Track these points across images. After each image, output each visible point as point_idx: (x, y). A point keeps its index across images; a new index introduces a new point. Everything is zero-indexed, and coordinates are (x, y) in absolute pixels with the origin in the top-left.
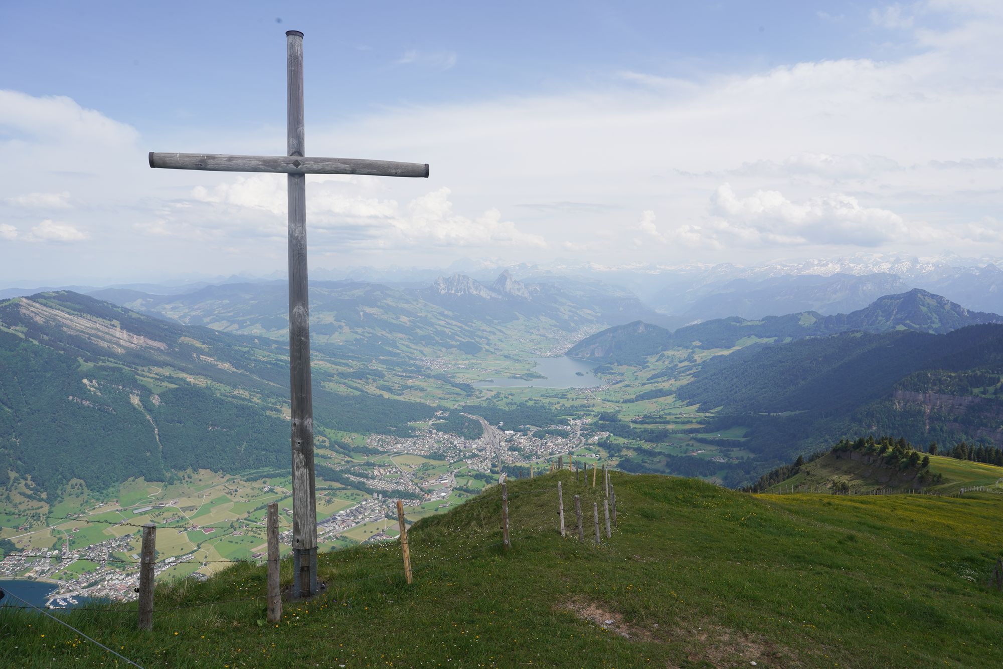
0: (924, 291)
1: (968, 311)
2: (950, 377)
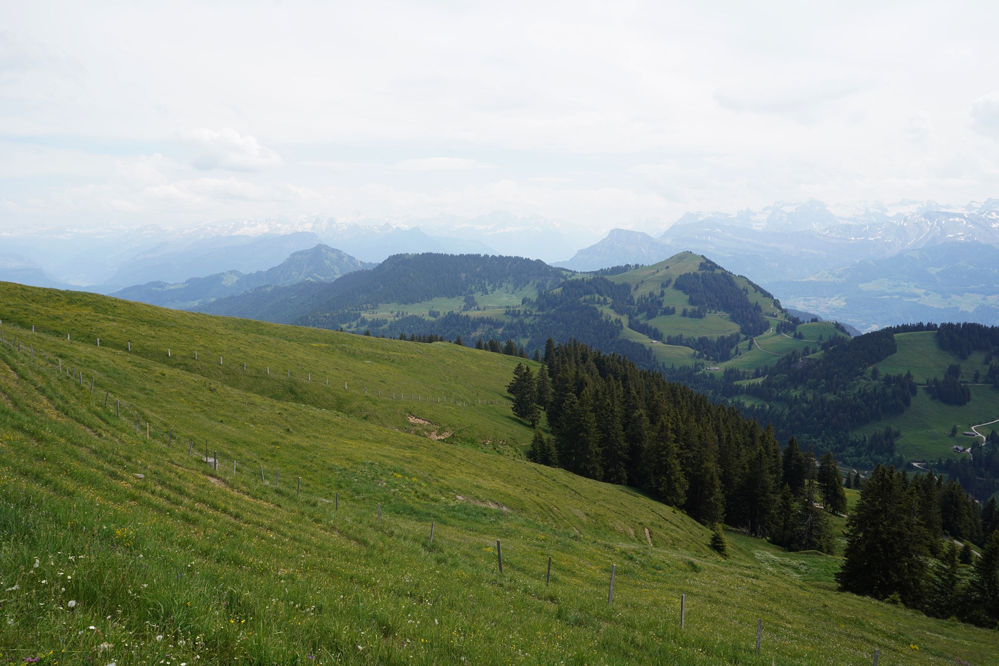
0: (326, 246)
1: (361, 262)
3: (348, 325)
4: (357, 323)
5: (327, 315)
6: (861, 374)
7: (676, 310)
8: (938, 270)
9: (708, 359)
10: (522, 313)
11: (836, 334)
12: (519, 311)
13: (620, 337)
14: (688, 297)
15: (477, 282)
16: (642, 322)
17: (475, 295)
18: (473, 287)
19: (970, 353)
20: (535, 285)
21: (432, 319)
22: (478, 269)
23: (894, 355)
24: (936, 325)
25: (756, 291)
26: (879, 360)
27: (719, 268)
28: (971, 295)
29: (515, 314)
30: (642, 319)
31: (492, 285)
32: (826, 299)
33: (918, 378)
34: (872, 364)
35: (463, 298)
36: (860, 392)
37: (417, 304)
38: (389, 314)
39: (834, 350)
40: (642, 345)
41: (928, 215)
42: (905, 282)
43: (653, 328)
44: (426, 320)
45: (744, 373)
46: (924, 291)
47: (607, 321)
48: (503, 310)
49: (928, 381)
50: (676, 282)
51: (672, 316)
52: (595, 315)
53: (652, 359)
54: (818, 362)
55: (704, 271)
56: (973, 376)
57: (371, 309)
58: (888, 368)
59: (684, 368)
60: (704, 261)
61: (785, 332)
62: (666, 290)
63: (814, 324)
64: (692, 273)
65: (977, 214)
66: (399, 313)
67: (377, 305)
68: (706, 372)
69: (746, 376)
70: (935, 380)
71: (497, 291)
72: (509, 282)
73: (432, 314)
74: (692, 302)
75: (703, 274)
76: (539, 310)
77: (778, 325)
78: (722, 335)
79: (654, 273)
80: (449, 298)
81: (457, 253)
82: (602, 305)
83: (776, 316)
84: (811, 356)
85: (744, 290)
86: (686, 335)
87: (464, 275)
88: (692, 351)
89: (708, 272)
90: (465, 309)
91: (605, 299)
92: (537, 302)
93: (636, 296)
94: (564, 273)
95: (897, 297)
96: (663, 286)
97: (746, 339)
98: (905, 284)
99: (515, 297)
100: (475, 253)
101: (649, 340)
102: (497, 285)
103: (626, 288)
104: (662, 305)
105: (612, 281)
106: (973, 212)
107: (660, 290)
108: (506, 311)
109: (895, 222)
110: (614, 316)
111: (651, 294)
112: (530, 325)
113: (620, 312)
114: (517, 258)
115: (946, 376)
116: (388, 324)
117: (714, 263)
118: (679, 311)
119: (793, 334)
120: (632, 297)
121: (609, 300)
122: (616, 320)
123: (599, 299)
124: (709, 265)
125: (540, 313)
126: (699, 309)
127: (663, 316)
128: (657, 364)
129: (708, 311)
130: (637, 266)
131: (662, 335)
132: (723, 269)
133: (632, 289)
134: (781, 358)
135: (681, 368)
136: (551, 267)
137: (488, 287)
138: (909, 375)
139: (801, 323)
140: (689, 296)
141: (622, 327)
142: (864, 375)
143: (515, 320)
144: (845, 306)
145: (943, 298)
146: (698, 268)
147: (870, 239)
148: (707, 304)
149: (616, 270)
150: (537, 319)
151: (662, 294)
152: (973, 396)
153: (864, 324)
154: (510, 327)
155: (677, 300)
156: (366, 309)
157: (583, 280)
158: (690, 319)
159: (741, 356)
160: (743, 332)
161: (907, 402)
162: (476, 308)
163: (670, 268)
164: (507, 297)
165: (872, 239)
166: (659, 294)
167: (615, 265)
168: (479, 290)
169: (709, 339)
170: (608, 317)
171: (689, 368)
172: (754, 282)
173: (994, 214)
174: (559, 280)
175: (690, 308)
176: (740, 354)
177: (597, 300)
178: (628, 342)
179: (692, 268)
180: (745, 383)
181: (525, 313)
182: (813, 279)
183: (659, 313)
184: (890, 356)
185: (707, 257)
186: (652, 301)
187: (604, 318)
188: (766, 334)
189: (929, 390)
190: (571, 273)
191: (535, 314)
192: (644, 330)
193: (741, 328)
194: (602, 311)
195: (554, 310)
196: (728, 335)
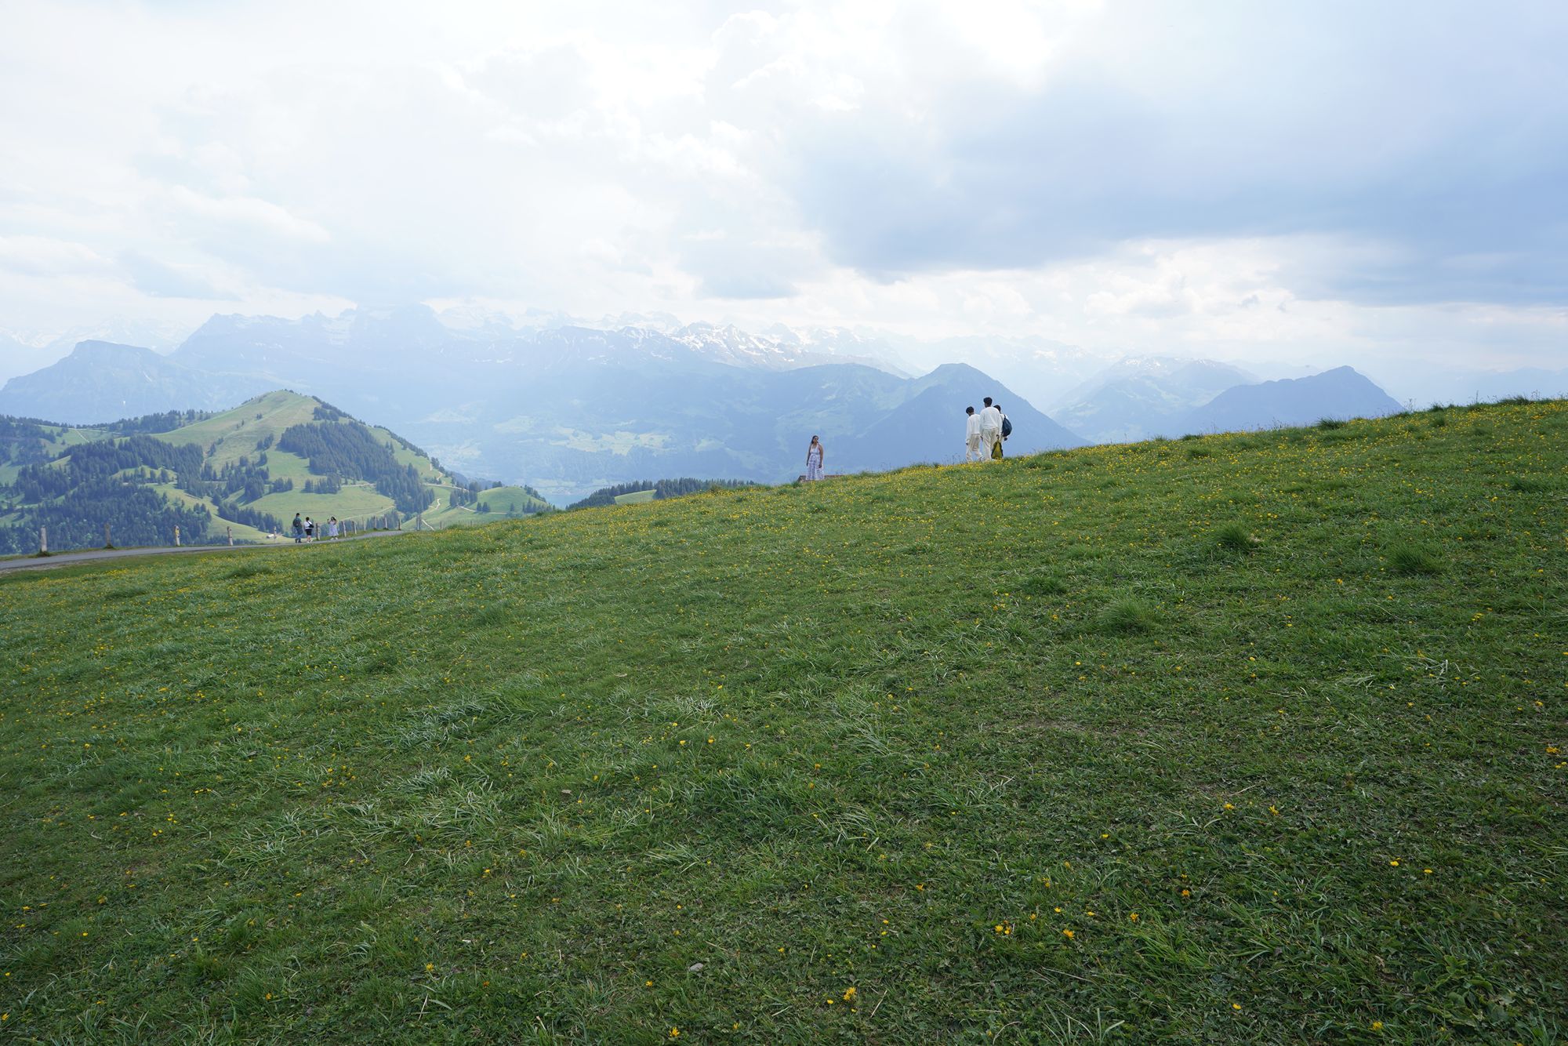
7: (294, 482)
8: (583, 402)
11: (530, 501)
13: (210, 535)
14: (307, 462)
16: (241, 507)
24: (651, 483)
25: (404, 449)
27: (345, 415)
28: (623, 433)
30: (239, 500)
41: (563, 331)
43: (264, 515)
46: (572, 431)
47: (179, 510)
50: (282, 440)
51: (289, 493)
52: (154, 501)
55: (323, 421)
60: (319, 406)
61: (462, 504)
62: (268, 454)
63: (497, 490)
64: (305, 425)
65: (616, 331)
74: (314, 469)
75: (323, 425)
76: (26, 500)
77: (451, 496)
78: (372, 515)
79: (238, 427)
82: (160, 484)
83: (440, 482)
85: (387, 446)
89: (328, 422)
91: (164, 474)
92: (18, 488)
93: (217, 467)
94: (47, 429)
95: (542, 440)
96: (260, 446)
97: (407, 519)
101: (264, 535)
103: (191, 453)
104: (267, 477)
105: (167, 442)
106: (610, 328)
107: (257, 454)
109: (524, 338)
110: (188, 501)
111: (243, 462)
112: (13, 529)
113: (196, 492)
117: (335, 409)
118: (299, 485)
119: (475, 505)
120: (208, 467)
121: (171, 474)
122: (196, 507)
123: (152, 474)
124: (328, 411)
125: (31, 506)
126: (329, 479)
127: (273, 494)
129: (343, 481)
130: (191, 415)
131: (280, 524)
132: (350, 417)
133: (205, 455)
139: (480, 490)
140: (307, 460)
141: (208, 515)
145: (593, 439)
146: (313, 417)
147: (498, 361)
148: (338, 471)
149: (169, 422)
150: (28, 517)
151: (263, 460)
155: (291, 468)
158: (318, 495)
160: (399, 508)
163: (265, 417)
165: (501, 362)
166: (257, 460)
167: (151, 413)
169: (356, 523)
170: (180, 503)
172: (400, 435)
173: (633, 332)
175: (315, 479)
177: (148, 476)
179: (304, 416)
183: (266, 491)
185: (322, 400)
186: (249, 472)
187: (173, 508)
188: (433, 507)
190: (60, 429)
191: (22, 510)
192: (247, 518)
193: (396, 502)
194: (165, 495)
195: (63, 497)
196: (380, 515)
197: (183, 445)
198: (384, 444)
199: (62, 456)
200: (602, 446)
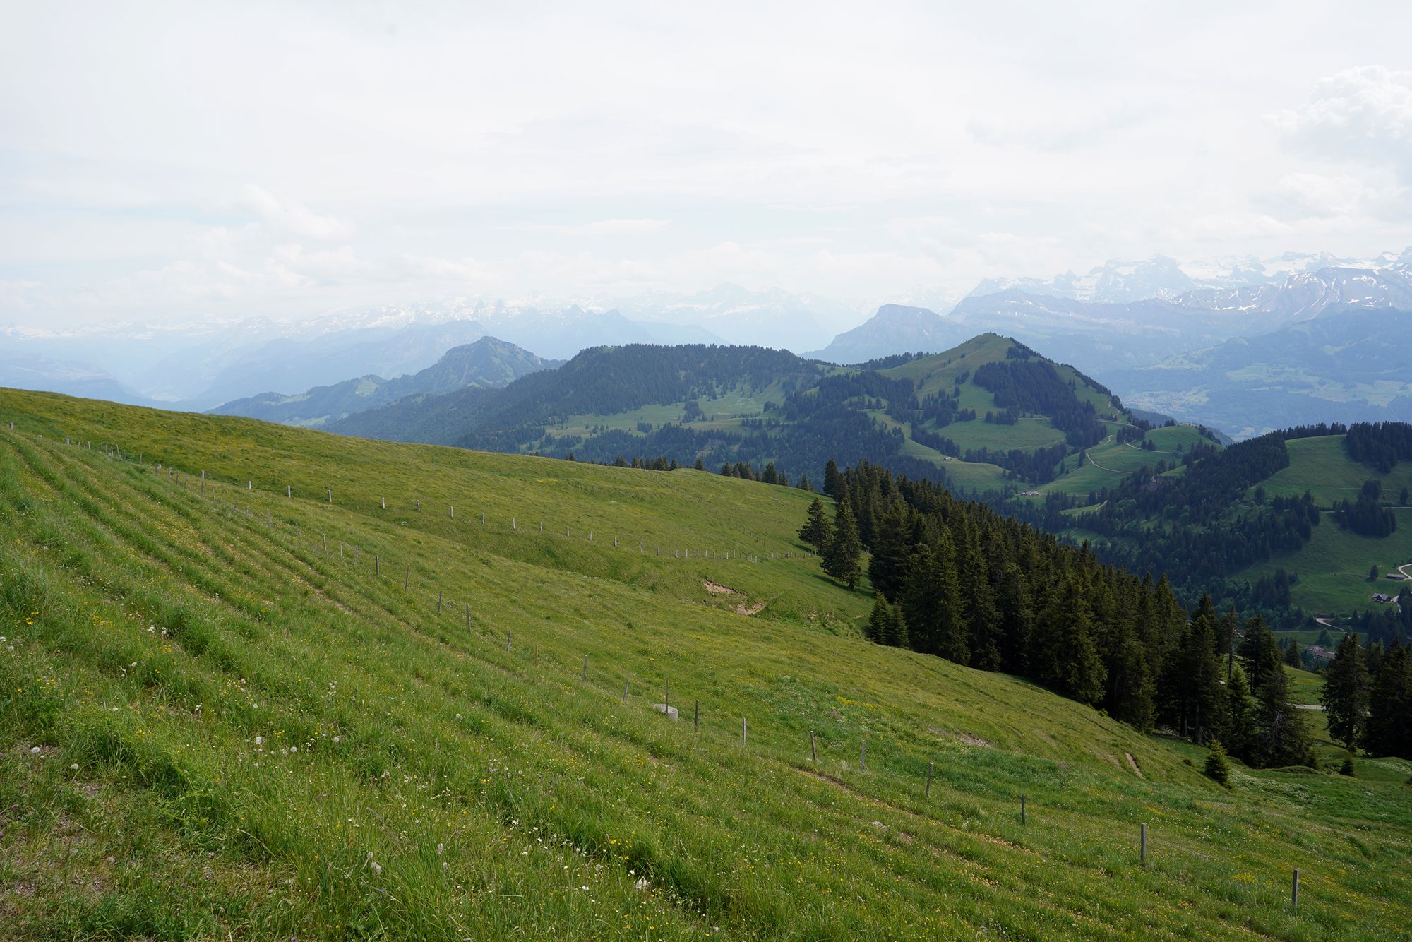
0: (494, 339)
1: (542, 359)
2: (497, 435)
3: (528, 445)
4: (541, 443)
5: (500, 432)
6: (1240, 497)
7: (977, 413)
8: (1337, 349)
9: (1022, 480)
10: (764, 423)
11: (1200, 443)
12: (761, 421)
13: (901, 453)
14: (992, 396)
15: (700, 382)
16: (930, 432)
17: (698, 400)
18: (696, 390)
19: (1393, 465)
20: (781, 384)
21: (643, 435)
22: (702, 365)
23: (1285, 469)
24: (1344, 427)
25: (1087, 385)
26: (1264, 476)
27: (1035, 354)
28: (1385, 382)
29: (756, 425)
30: (930, 428)
31: (721, 386)
32: (1181, 393)
33: (1320, 501)
34: (1255, 482)
35: (682, 405)
36: (1239, 521)
37: (620, 415)
38: (583, 429)
39: (1201, 465)
40: (931, 464)
41: (1323, 273)
42: (1290, 367)
43: (946, 440)
44: (634, 435)
45: (1074, 499)
46: (1318, 379)
47: (882, 432)
48: (739, 420)
49: (1335, 504)
50: (976, 376)
51: (971, 422)
52: (866, 423)
53: (946, 482)
54: (1178, 482)
55: (1015, 359)
56: (1399, 496)
57: (558, 422)
58: (1278, 487)
59: (990, 494)
60: (1013, 346)
61: (1129, 441)
62: (962, 387)
63: (1170, 428)
64: (997, 363)
65: (1391, 269)
66: (596, 427)
67: (566, 418)
68: (1021, 499)
69: (1077, 503)
70: (1345, 504)
71: (729, 394)
72: (745, 381)
73: (642, 428)
74: (998, 402)
75: (1013, 364)
76: (788, 418)
77: (1119, 431)
78: (1040, 447)
79: (944, 364)
80: (663, 405)
81: (673, 343)
82: (874, 410)
83: (1116, 419)
84: (1167, 473)
85: (1070, 384)
86: (992, 448)
87: (682, 373)
88: (1001, 470)
89: (1019, 360)
90: (687, 419)
91: (878, 402)
92: (785, 407)
93: (921, 396)
94: (820, 367)
95: (1280, 388)
96: (958, 381)
97: (1074, 452)
98: (1291, 369)
99: (753, 402)
100: (697, 344)
101: (942, 457)
102: (729, 386)
104: (957, 408)
105: (887, 376)
106: (1385, 267)
107: (953, 388)
108: (743, 421)
109: (1275, 284)
110: (891, 424)
111: (941, 394)
112: (776, 440)
113: (900, 418)
114: (755, 349)
115: (1360, 498)
116: (583, 443)
117: (1028, 348)
118: (981, 414)
120: (915, 398)
121: (884, 402)
122: (895, 430)
123: (869, 401)
124: (1020, 351)
125: (789, 423)
126: (1008, 412)
127: (958, 423)
128: (953, 489)
129: (1021, 415)
130: (920, 355)
131: (958, 448)
132: (1040, 356)
133: (915, 386)
134: (1125, 477)
135: (985, 493)
136: (802, 360)
137: (716, 389)
138: (1307, 497)
139: (1151, 428)
140: (993, 394)
141: (902, 438)
142: (1244, 499)
143: (756, 434)
144: (1207, 403)
145: (1344, 388)
146: (1006, 356)
148: (1019, 406)
149: (892, 361)
150: (786, 431)
151: (957, 393)
152: (1399, 524)
153: (1234, 426)
154: (749, 442)
155: (976, 400)
156: (553, 424)
157: (847, 376)
158: (996, 426)
159: (1069, 475)
160: (1070, 442)
161: (1306, 534)
162: (701, 418)
163: (967, 356)
164: (742, 401)
165: (1244, 309)
166: (952, 393)
167: (890, 354)
168: (705, 394)
169: (1024, 453)
170: (884, 425)
171: (997, 493)
172: (1084, 373)
174: (813, 377)
175: (995, 411)
176: (1067, 472)
177: (867, 403)
178: (910, 459)
179: (999, 356)
180: (1076, 513)
181: (769, 423)
182: (1163, 366)
183: (954, 419)
184: (1281, 471)
185: (1017, 340)
186: (943, 403)
187: (877, 428)
188: (1102, 444)
189: (1336, 517)
190: (829, 367)
191: (783, 425)
192: (933, 442)
193: (1067, 437)
194: (874, 418)
195: (809, 418)
196: (1048, 446)
197: (900, 379)
198: (1067, 382)
199: (815, 386)
200: (1354, 396)
